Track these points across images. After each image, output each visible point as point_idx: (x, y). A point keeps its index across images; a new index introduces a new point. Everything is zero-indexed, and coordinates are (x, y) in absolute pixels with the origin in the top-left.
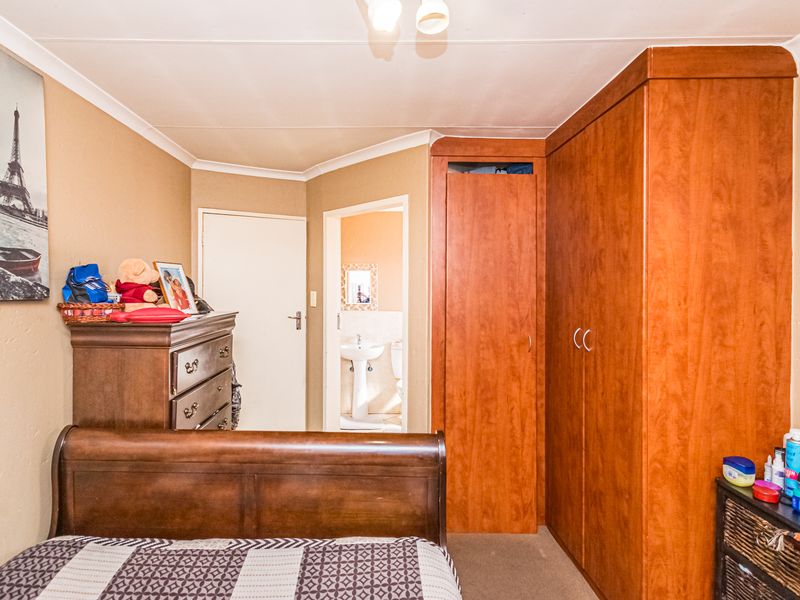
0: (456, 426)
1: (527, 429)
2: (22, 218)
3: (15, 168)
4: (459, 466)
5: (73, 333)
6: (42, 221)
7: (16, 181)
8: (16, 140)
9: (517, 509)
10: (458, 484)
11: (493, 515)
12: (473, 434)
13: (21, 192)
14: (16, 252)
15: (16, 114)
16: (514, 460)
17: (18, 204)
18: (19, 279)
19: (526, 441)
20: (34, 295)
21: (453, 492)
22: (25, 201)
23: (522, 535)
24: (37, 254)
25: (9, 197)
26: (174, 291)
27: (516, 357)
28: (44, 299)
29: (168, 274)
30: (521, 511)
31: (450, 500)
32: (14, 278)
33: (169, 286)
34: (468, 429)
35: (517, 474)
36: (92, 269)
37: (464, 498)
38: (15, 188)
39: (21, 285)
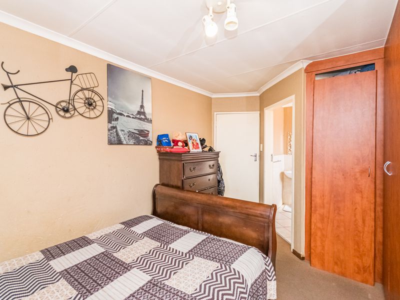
0: (317, 212)
1: (367, 222)
2: (144, 121)
3: (142, 107)
4: (319, 234)
5: (159, 155)
6: (150, 121)
7: (142, 110)
8: (142, 99)
9: (358, 267)
10: (319, 243)
11: (341, 266)
12: (329, 218)
13: (144, 113)
14: (142, 131)
15: (143, 91)
16: (357, 239)
17: (143, 117)
18: (143, 138)
19: (366, 229)
20: (148, 143)
21: (316, 247)
22: (145, 116)
23: (361, 283)
24: (148, 131)
25: (140, 115)
26: (193, 143)
27: (359, 179)
28: (151, 144)
29: (191, 137)
30: (361, 270)
31: (314, 250)
32: (141, 138)
33: (191, 141)
34: (325, 215)
35: (359, 247)
36: (167, 136)
37: (322, 251)
38: (142, 112)
39: (143, 140)
